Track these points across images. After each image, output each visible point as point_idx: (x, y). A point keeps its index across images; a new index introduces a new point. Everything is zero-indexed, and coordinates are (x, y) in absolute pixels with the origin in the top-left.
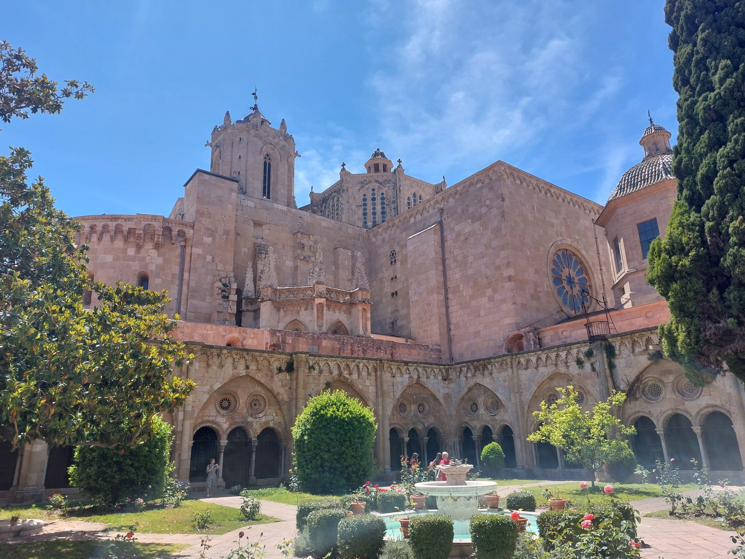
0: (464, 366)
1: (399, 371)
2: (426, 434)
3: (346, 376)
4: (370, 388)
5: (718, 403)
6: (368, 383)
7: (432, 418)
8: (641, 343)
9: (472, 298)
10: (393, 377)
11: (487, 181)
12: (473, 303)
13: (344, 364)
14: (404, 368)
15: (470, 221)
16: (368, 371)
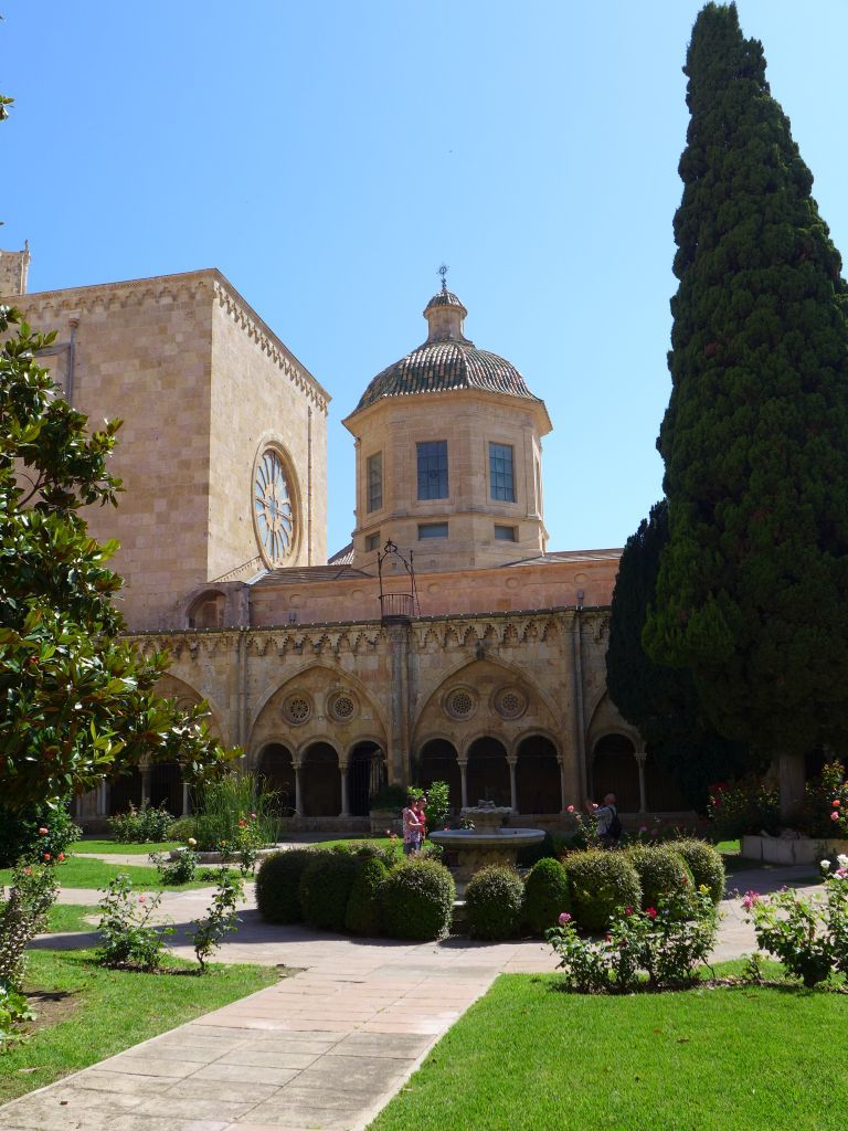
5: (545, 725)
8: (459, 635)
11: (184, 297)
15: (136, 362)
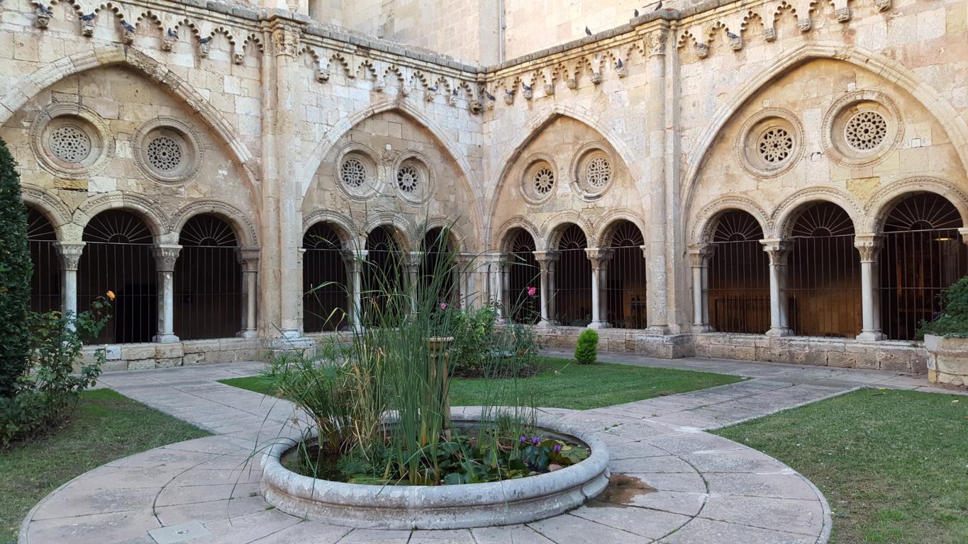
1: (340, 68)
2: (418, 244)
3: (149, 53)
4: (241, 102)
6: (230, 85)
7: (437, 205)
10: (323, 80)
13: (137, 12)
14: (355, 62)
16: (232, 51)
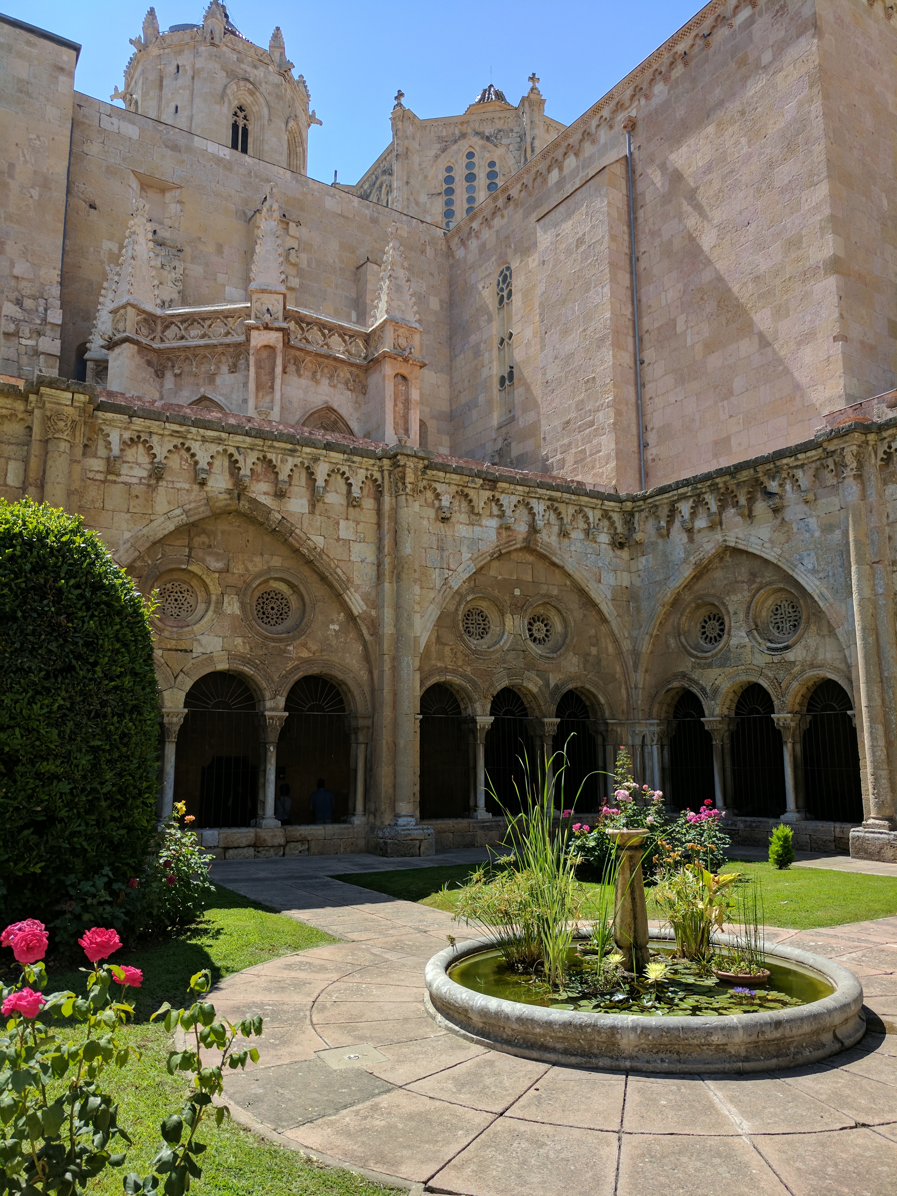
0: (683, 497)
1: (464, 504)
2: (553, 708)
3: (262, 499)
4: (356, 548)
6: (346, 530)
7: (575, 660)
9: (710, 347)
10: (444, 520)
12: (714, 361)
13: (252, 457)
14: (483, 496)
15: (710, 129)
16: (349, 492)
